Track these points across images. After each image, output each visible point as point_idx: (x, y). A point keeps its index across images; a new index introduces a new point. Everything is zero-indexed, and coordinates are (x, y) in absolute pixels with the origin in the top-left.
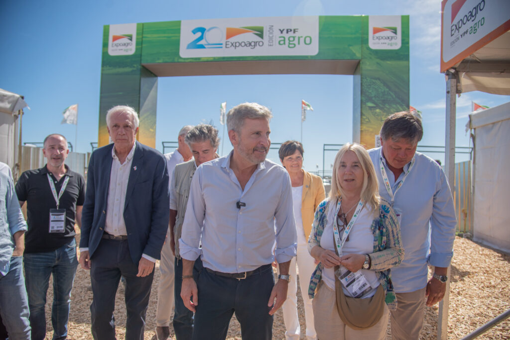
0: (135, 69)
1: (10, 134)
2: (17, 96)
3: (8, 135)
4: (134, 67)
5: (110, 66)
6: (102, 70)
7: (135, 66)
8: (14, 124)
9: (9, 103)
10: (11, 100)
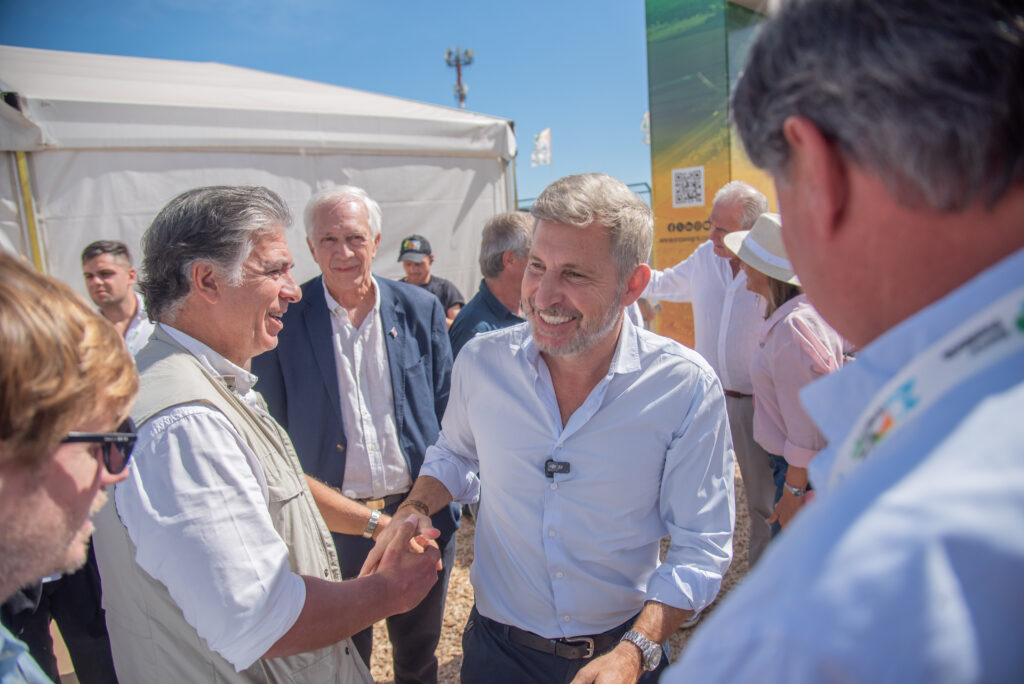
0: (713, 15)
1: (498, 195)
2: (503, 122)
3: (494, 199)
4: (711, 10)
5: (662, 23)
6: (649, 35)
7: (713, 7)
8: (503, 176)
9: (490, 138)
10: (492, 132)
